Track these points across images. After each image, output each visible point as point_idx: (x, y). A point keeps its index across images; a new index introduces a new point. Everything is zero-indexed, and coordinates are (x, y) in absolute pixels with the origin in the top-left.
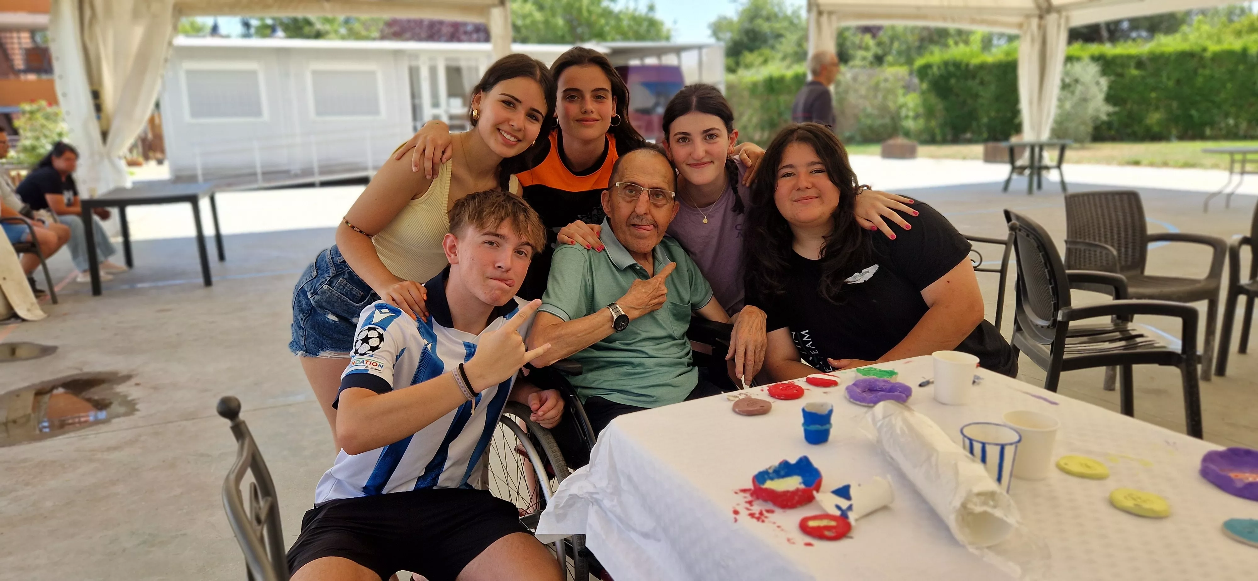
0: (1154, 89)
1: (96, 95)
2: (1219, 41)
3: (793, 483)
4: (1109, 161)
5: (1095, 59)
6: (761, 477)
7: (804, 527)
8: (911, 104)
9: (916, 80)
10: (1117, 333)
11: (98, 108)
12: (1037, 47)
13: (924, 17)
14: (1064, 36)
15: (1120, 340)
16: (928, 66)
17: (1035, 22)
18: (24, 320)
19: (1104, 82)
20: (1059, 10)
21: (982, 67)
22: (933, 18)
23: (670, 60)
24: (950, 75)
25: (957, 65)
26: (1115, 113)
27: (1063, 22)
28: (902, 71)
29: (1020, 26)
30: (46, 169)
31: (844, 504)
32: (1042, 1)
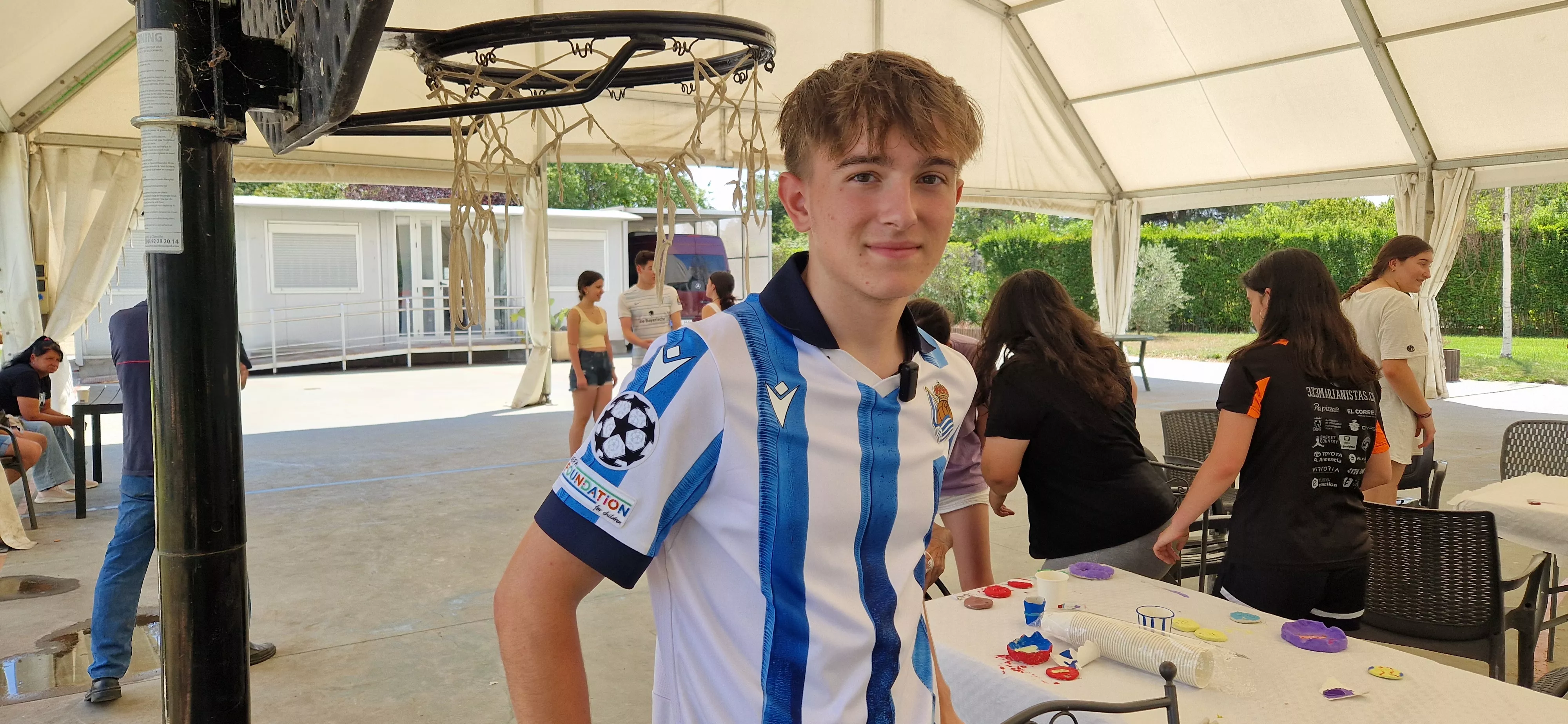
0: (1229, 276)
1: (41, 270)
2: (1291, 228)
3: (1032, 649)
4: (1189, 355)
5: (1170, 243)
6: (1011, 645)
7: (1049, 673)
8: (976, 285)
9: (981, 258)
10: (1217, 545)
11: (42, 286)
12: (1110, 233)
13: (994, 200)
14: (1136, 221)
15: (1220, 551)
16: (993, 244)
17: (1107, 206)
18: (10, 549)
19: (1179, 268)
20: (1130, 196)
21: (1050, 246)
22: (1004, 202)
23: (708, 229)
24: (1017, 255)
25: (1025, 244)
26: (1191, 301)
27: (1135, 206)
28: (966, 247)
29: (1093, 211)
30: (21, 367)
31: (1070, 661)
32: (1112, 184)
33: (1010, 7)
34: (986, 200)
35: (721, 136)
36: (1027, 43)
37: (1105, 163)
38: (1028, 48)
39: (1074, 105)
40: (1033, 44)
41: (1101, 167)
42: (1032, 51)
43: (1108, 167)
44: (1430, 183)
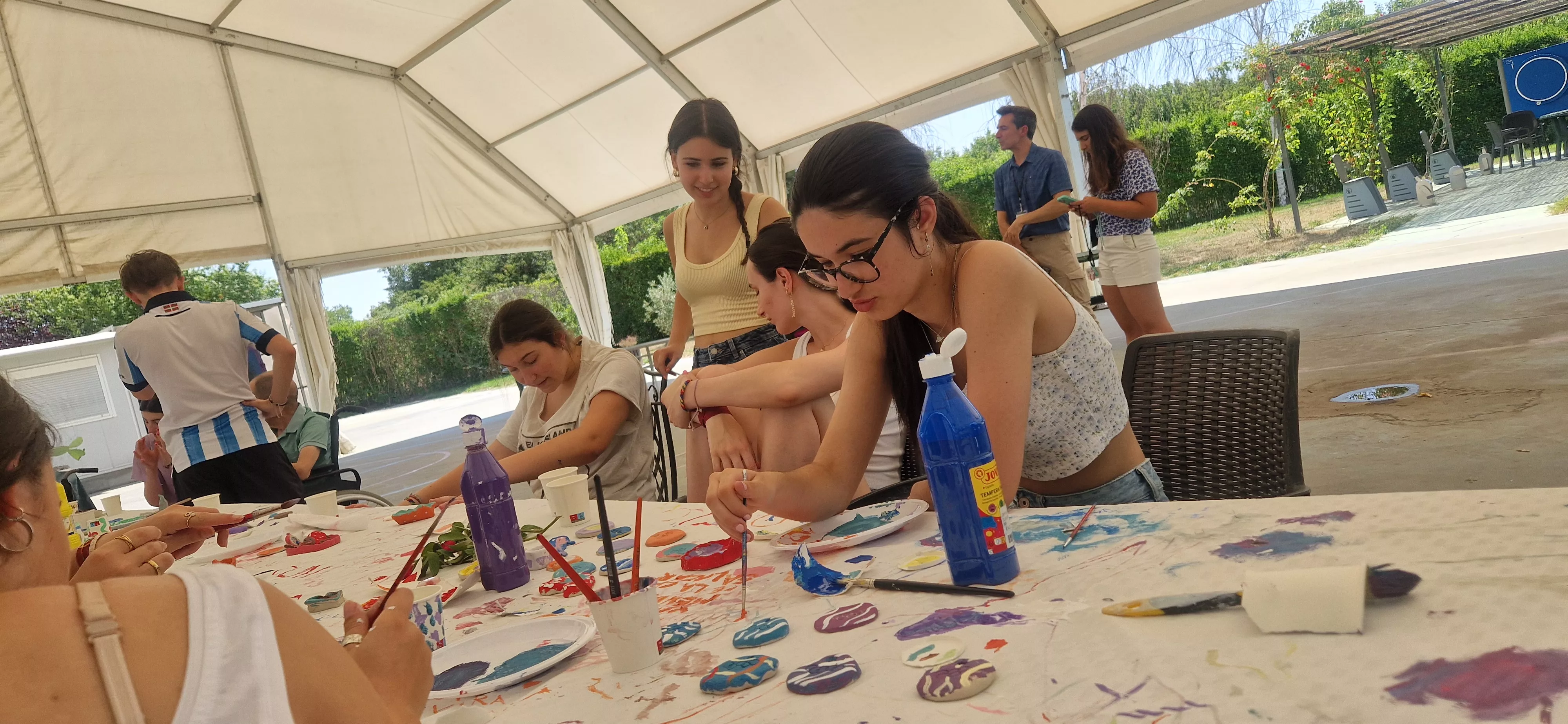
12: (572, 258)
14: (593, 243)
17: (563, 234)
20: (583, 220)
27: (587, 230)
32: (562, 213)
33: (396, 69)
34: (422, 254)
35: (62, 254)
36: (426, 100)
37: (548, 196)
38: (429, 103)
39: (497, 147)
40: (433, 98)
41: (545, 200)
42: (433, 105)
43: (552, 197)
44: (757, 171)
